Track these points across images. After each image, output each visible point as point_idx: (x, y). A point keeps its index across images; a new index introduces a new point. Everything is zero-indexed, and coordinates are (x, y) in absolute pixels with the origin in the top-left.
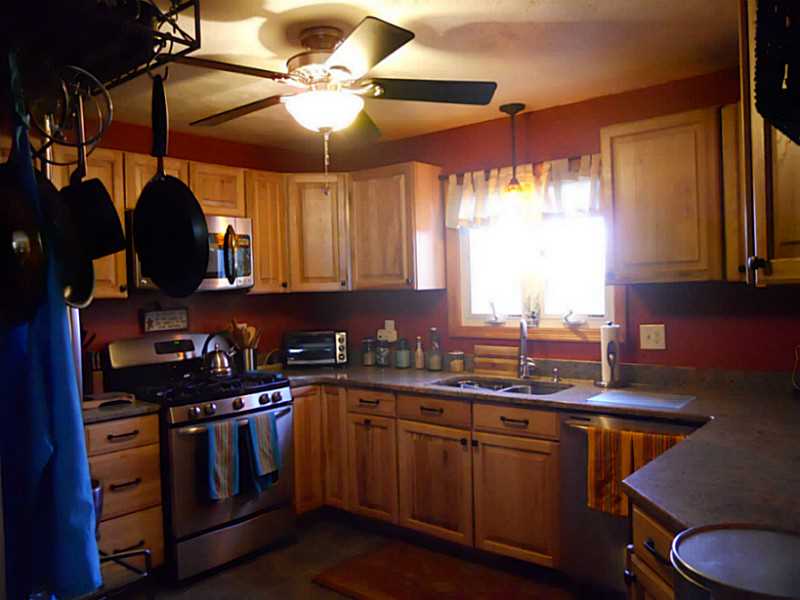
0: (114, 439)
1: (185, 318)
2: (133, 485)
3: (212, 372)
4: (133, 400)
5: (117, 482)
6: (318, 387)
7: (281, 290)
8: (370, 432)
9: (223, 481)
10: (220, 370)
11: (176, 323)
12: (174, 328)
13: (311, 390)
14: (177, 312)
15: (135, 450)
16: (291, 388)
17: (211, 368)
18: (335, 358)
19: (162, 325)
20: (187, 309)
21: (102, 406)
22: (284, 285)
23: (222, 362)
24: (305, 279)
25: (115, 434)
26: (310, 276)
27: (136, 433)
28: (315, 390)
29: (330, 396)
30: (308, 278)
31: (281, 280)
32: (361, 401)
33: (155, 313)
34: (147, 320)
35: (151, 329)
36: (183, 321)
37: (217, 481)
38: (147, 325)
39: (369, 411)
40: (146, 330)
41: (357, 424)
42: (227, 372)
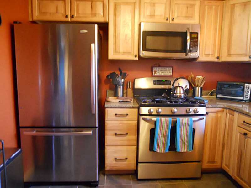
0: (117, 116)
1: (171, 71)
2: (124, 135)
3: (175, 95)
4: (132, 101)
5: (118, 133)
6: (225, 110)
7: (216, 60)
8: (246, 140)
9: (161, 144)
10: (178, 94)
11: (166, 73)
12: (165, 75)
13: (221, 111)
14: (167, 68)
15: (126, 121)
16: (206, 108)
17: (175, 93)
18: (243, 97)
19: (160, 73)
20: (172, 67)
21: (120, 101)
22: (218, 58)
23: (180, 92)
24: (229, 55)
25: (118, 114)
26: (232, 53)
27: (127, 115)
28: (223, 111)
29: (231, 115)
30: (231, 54)
31: (216, 55)
32: (244, 122)
33: (157, 68)
34: (154, 71)
35: (155, 75)
36: (170, 73)
37: (158, 144)
38: (154, 73)
39: (247, 128)
40: (153, 75)
41: (241, 133)
42: (181, 96)
